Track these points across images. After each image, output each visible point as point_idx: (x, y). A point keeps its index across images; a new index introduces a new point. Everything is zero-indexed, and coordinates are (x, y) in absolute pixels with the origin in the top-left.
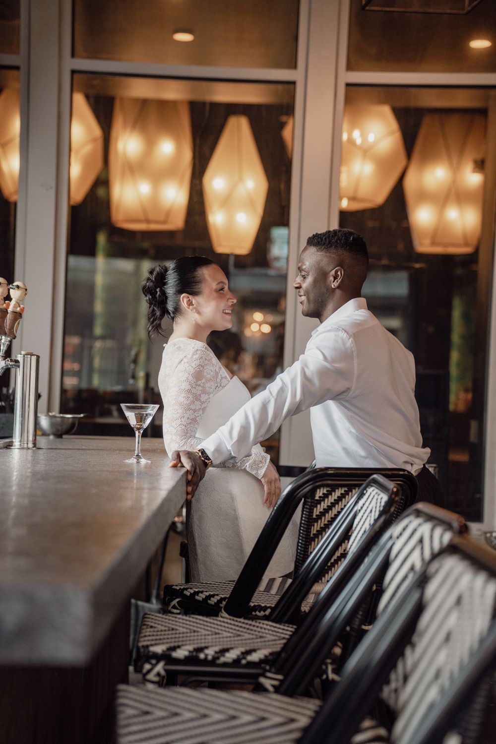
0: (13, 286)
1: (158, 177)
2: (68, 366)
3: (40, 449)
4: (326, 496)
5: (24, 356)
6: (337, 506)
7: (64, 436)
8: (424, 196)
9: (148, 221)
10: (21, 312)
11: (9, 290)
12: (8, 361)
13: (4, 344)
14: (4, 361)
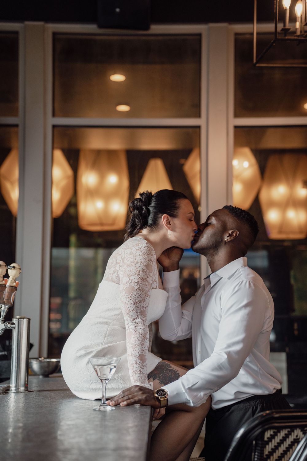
0: (10, 267)
1: (108, 197)
2: (53, 316)
3: (31, 391)
4: (273, 437)
5: (19, 320)
6: (282, 445)
7: (50, 376)
8: (272, 204)
9: (102, 224)
10: (17, 286)
11: (7, 270)
12: (6, 324)
13: (3, 311)
14: (3, 324)
